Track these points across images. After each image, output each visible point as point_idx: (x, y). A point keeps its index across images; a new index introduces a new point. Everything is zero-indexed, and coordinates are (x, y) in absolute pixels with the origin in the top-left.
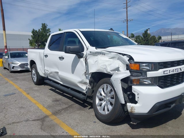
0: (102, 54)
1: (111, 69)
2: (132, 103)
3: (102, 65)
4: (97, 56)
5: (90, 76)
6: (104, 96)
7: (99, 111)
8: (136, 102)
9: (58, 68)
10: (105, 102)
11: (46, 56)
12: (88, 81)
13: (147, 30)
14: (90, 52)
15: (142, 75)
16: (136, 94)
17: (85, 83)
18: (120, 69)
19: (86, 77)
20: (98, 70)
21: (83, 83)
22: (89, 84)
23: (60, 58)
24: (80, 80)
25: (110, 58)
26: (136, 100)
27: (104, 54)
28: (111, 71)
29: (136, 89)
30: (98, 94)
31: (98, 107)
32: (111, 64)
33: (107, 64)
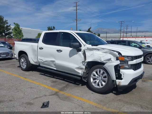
0: (97, 50)
1: (105, 60)
2: (119, 80)
3: (97, 57)
4: (93, 51)
5: (86, 64)
6: (97, 77)
7: (95, 86)
8: (121, 79)
9: (55, 58)
10: (99, 80)
11: (41, 48)
12: (84, 67)
13: (90, 29)
14: (88, 48)
15: (125, 63)
16: (122, 74)
17: (82, 69)
18: (112, 60)
19: (83, 64)
20: (93, 60)
21: (80, 68)
22: (85, 69)
23: (58, 51)
24: (77, 66)
25: (103, 53)
26: (122, 77)
27: (99, 50)
28: (104, 61)
29: (122, 71)
30: (92, 75)
31: (93, 84)
32: (104, 56)
33: (101, 56)
